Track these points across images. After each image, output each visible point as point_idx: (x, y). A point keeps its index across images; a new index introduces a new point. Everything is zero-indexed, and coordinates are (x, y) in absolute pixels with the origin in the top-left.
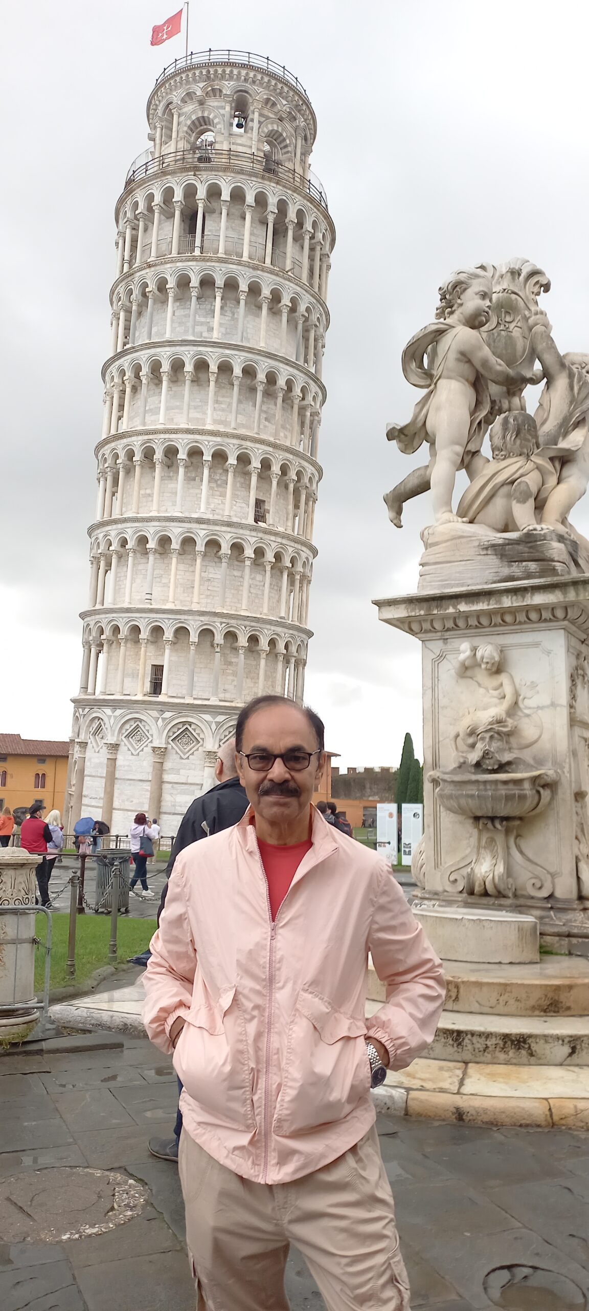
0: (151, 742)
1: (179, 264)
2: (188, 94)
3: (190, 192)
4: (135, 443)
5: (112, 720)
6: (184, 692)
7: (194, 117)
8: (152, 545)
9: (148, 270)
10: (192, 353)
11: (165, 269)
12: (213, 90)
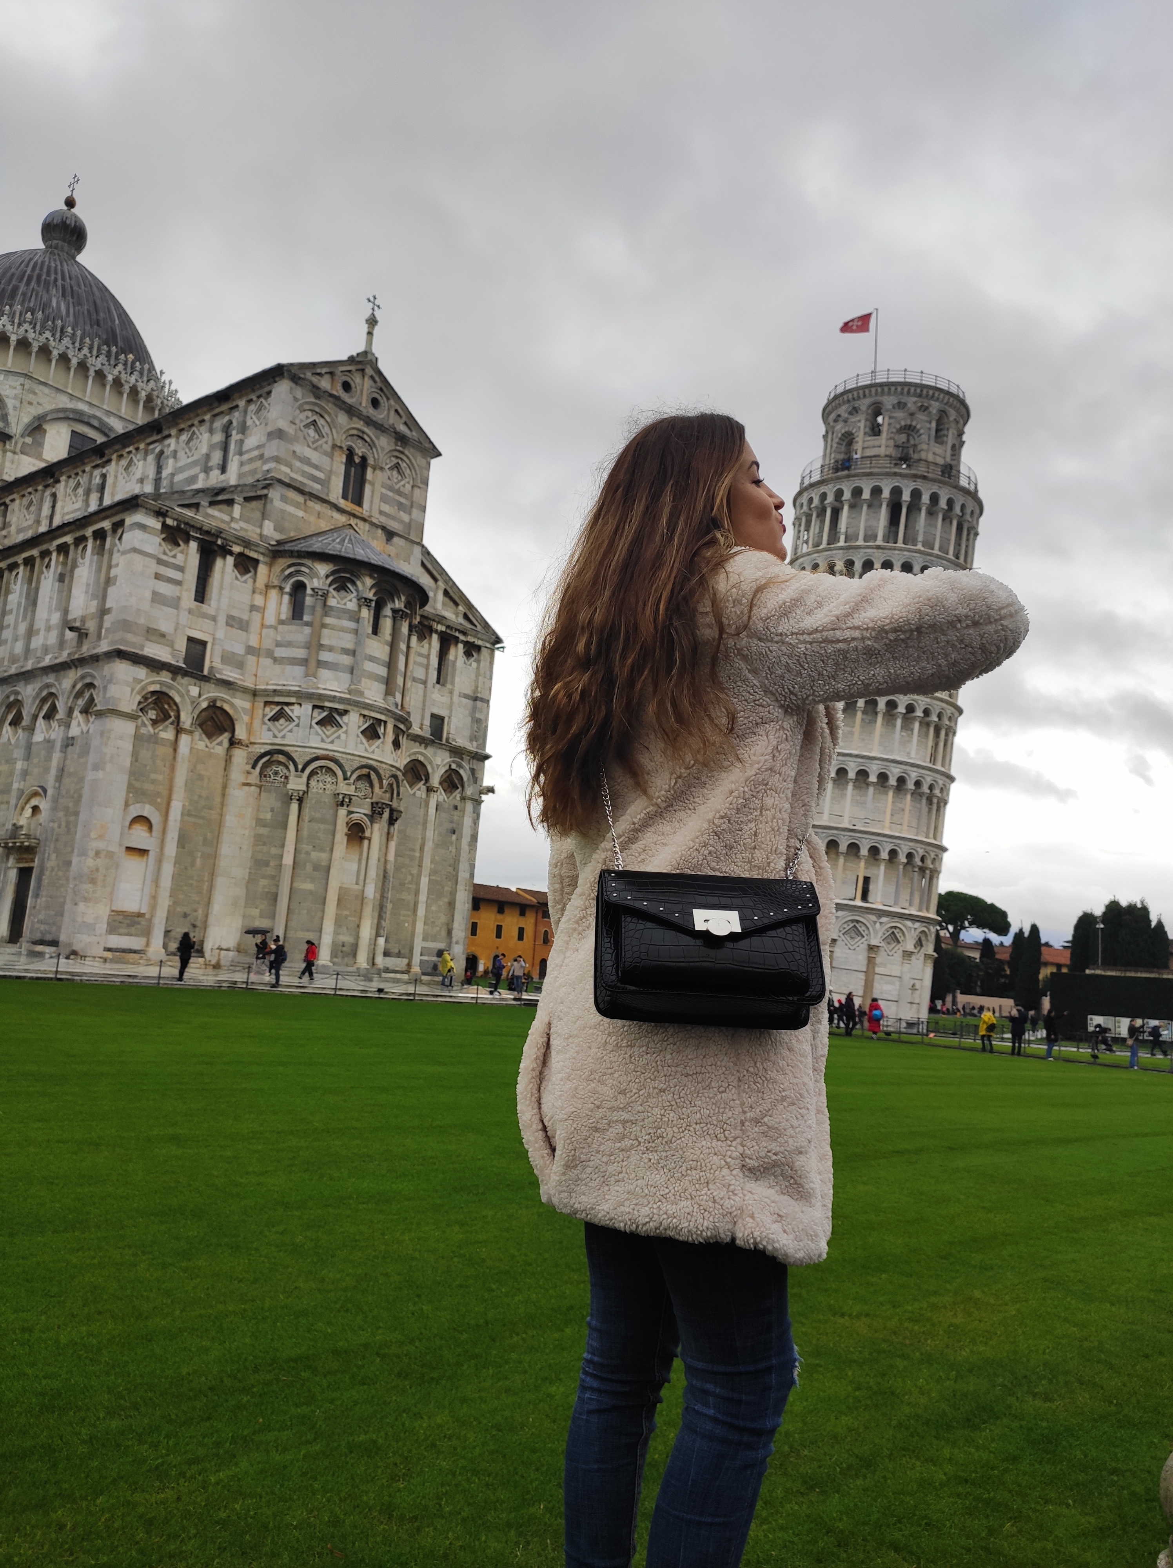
0: (867, 940)
1: (905, 553)
2: (899, 403)
3: (916, 494)
6: (891, 902)
7: (903, 423)
8: (873, 778)
9: (875, 551)
12: (922, 406)
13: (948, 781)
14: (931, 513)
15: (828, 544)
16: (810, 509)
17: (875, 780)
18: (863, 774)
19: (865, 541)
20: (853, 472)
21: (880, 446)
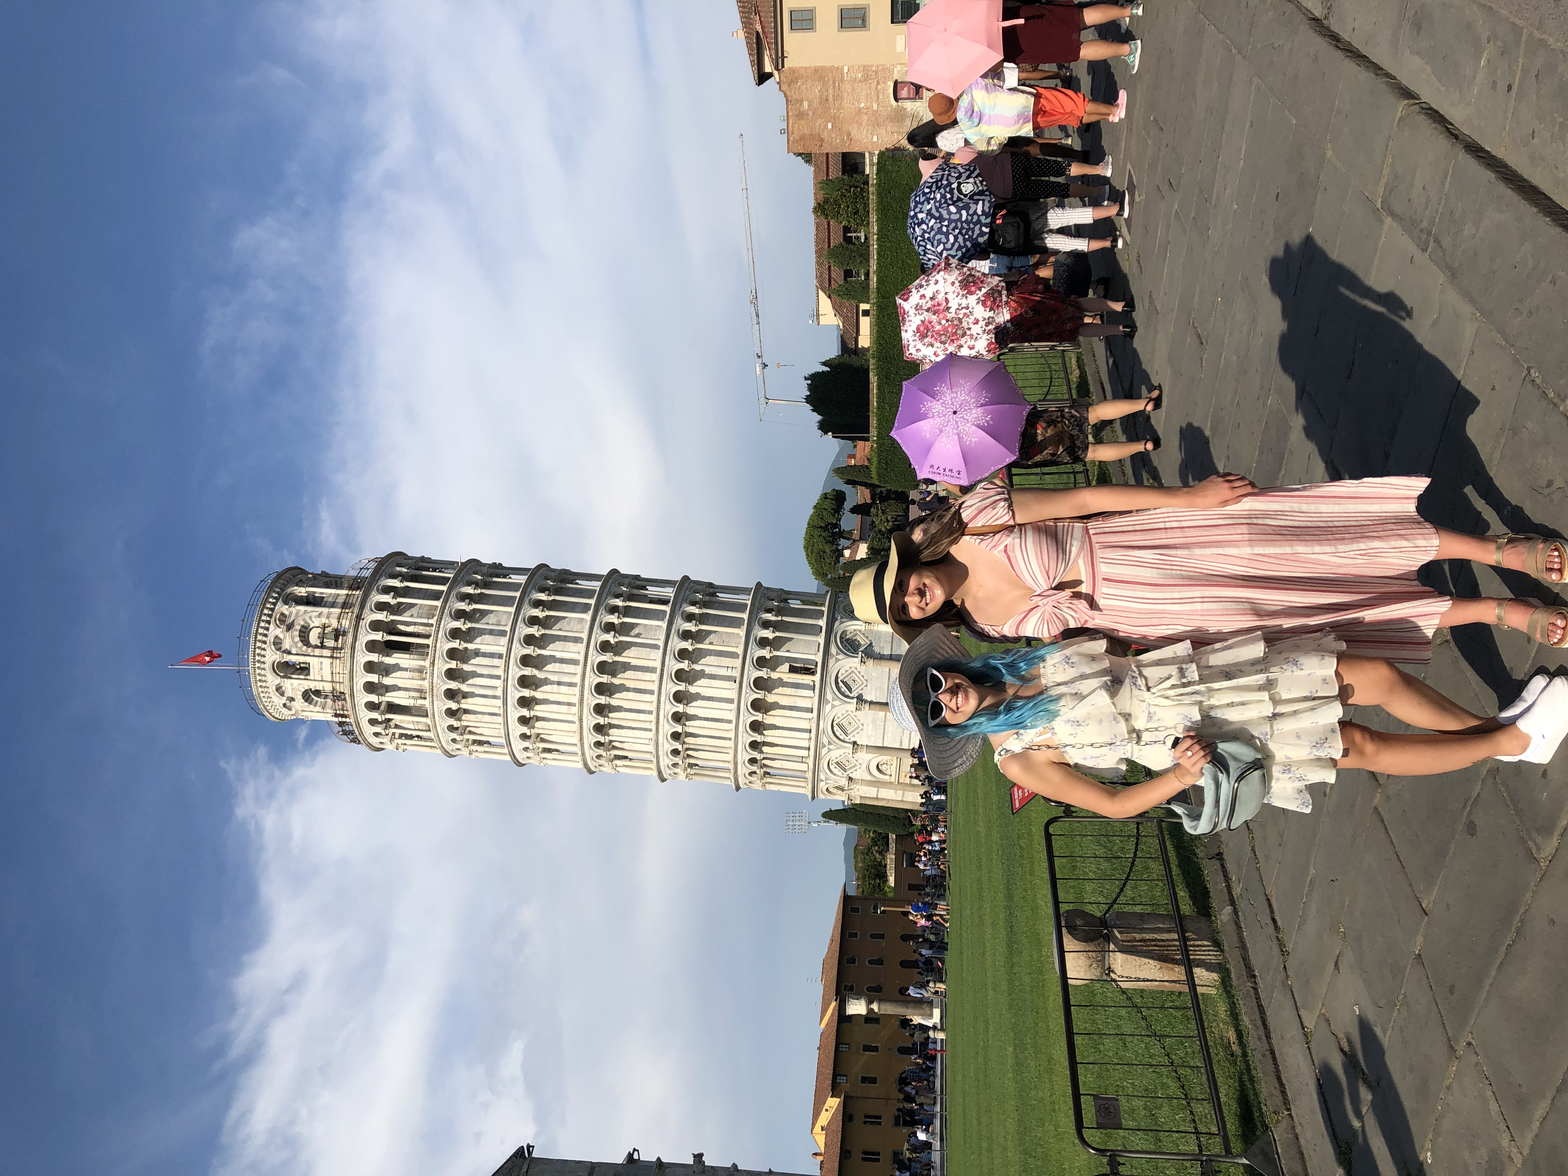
0: (856, 668)
1: (440, 636)
2: (274, 644)
3: (376, 626)
4: (591, 679)
5: (837, 703)
6: (815, 643)
7: (297, 639)
8: (685, 665)
9: (436, 667)
10: (522, 625)
11: (441, 648)
12: (279, 620)
13: (686, 585)
14: (397, 609)
15: (427, 716)
16: (387, 735)
17: (686, 662)
18: (680, 675)
19: (424, 679)
20: (347, 692)
21: (321, 663)
